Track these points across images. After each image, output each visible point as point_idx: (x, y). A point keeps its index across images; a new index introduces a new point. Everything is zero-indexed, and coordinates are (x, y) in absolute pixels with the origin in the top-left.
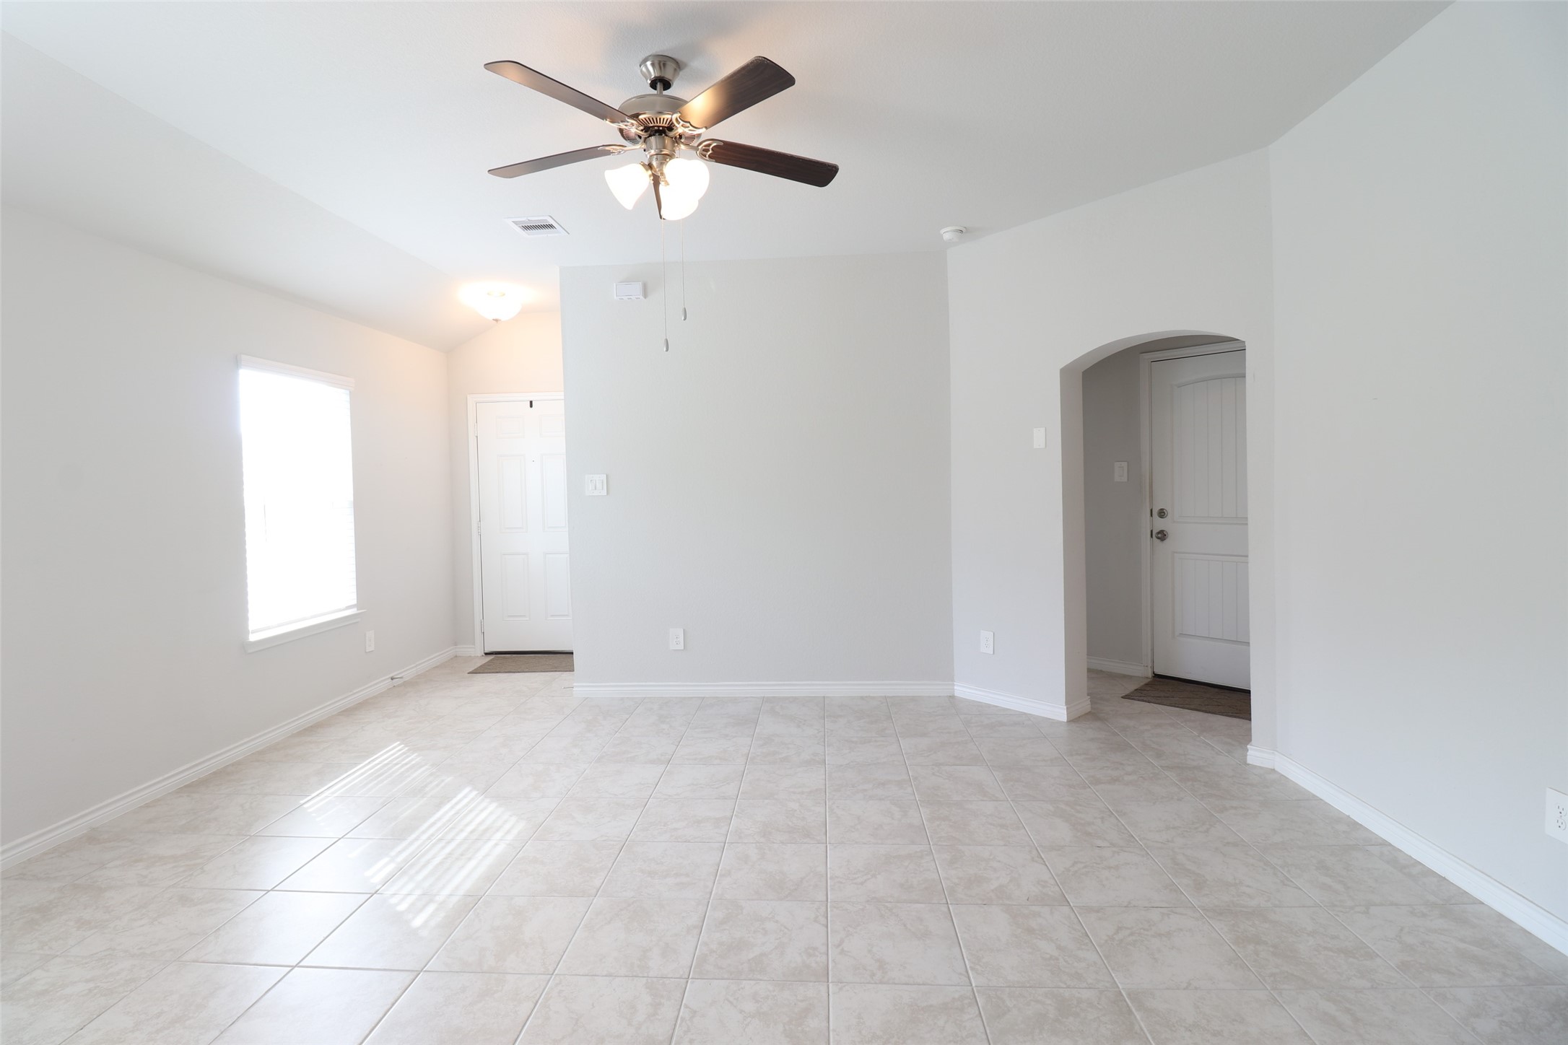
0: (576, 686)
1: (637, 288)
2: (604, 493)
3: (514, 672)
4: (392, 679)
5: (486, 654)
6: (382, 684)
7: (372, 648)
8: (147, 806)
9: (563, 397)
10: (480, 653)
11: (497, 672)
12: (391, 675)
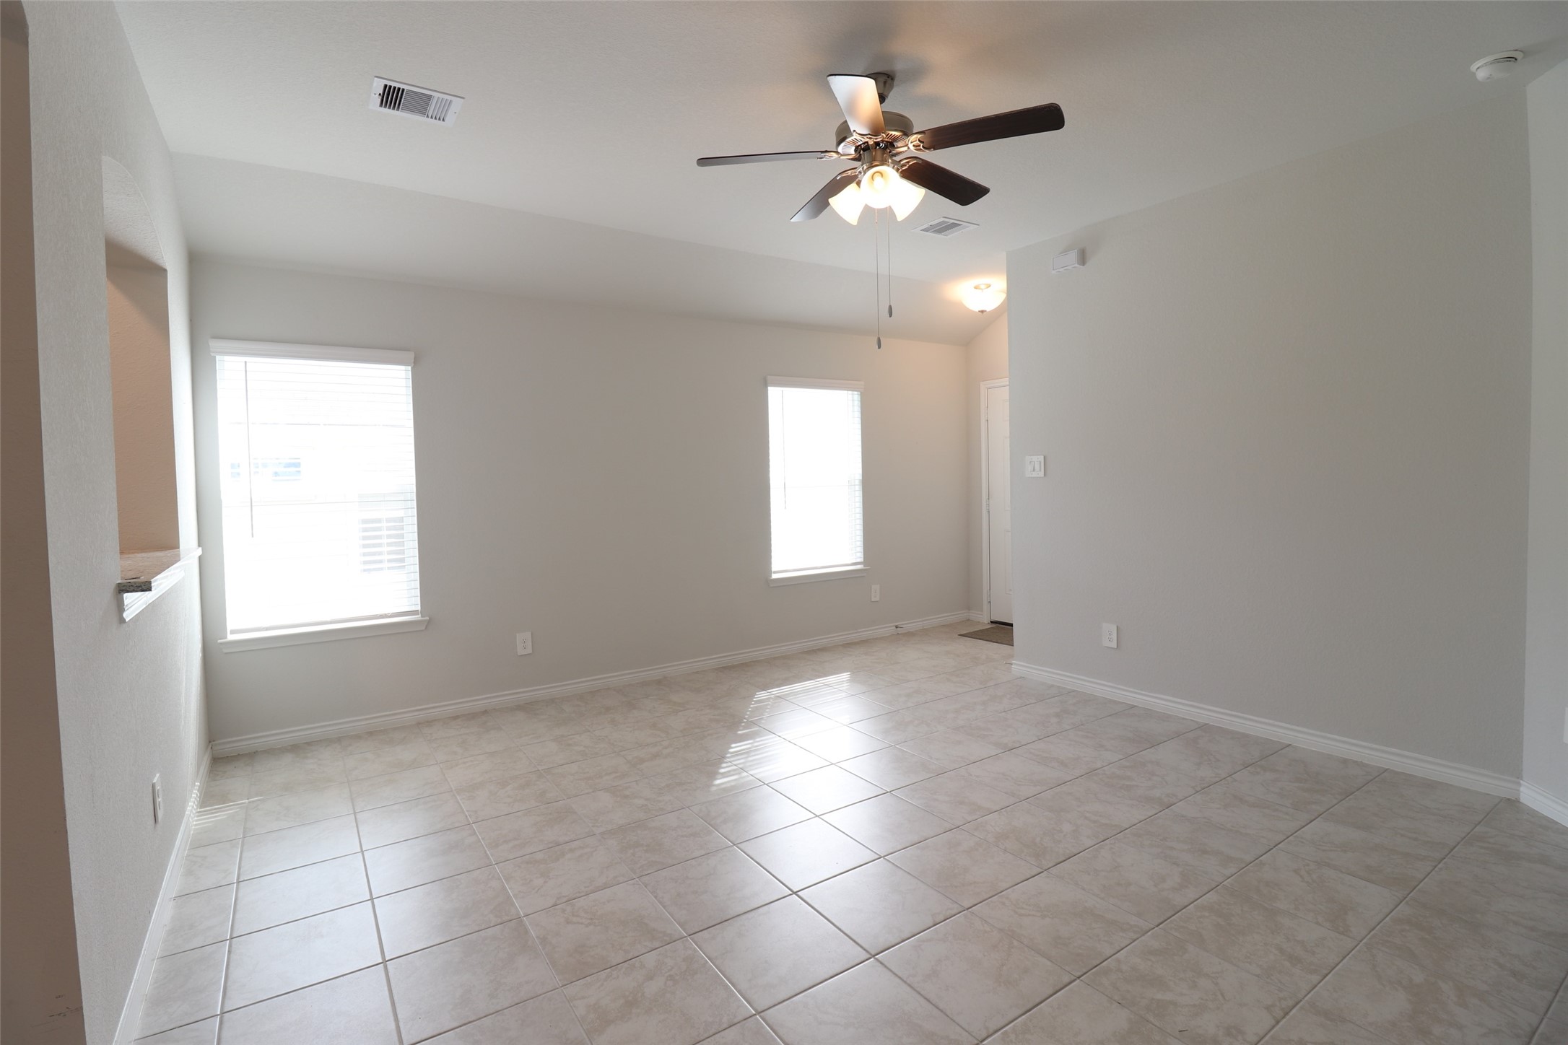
0: (1015, 664)
1: (1073, 256)
2: (1042, 474)
3: (994, 642)
4: (897, 627)
5: (992, 622)
6: (888, 630)
7: (877, 599)
8: (697, 673)
9: (1008, 383)
10: (986, 620)
11: (980, 639)
12: (896, 624)
